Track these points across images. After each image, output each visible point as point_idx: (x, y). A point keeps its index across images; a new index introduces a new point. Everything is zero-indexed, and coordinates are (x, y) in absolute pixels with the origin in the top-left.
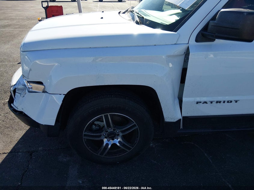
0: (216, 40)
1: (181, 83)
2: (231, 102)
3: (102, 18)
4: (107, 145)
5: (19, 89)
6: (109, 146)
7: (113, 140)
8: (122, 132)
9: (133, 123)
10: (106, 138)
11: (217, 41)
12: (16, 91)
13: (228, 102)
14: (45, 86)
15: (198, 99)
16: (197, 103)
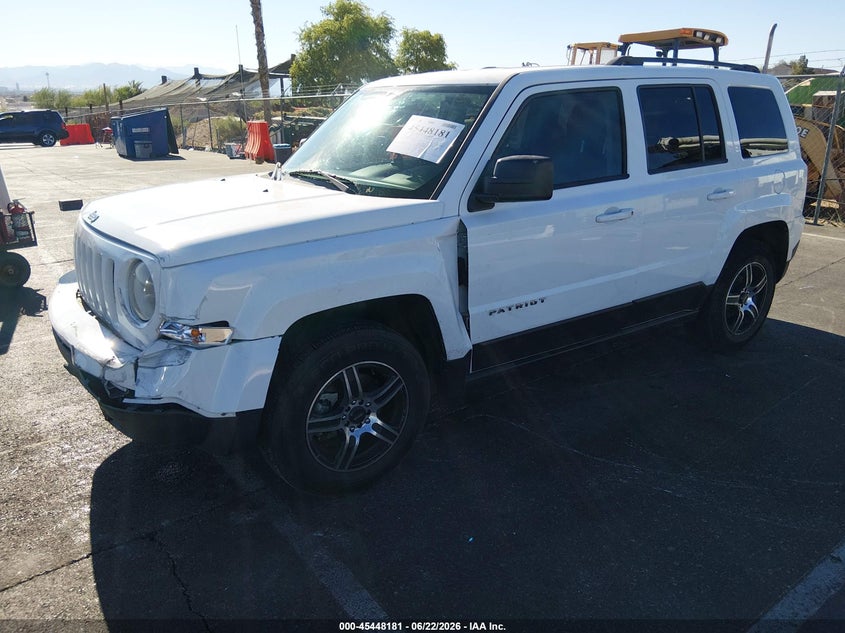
0: (496, 204)
1: (460, 284)
2: (536, 303)
3: (267, 191)
4: (353, 438)
5: (146, 359)
6: (357, 441)
7: (360, 427)
8: (378, 401)
9: (397, 376)
10: (347, 425)
11: (499, 206)
12: (139, 364)
13: (532, 304)
14: (233, 329)
15: (491, 309)
16: (491, 314)
